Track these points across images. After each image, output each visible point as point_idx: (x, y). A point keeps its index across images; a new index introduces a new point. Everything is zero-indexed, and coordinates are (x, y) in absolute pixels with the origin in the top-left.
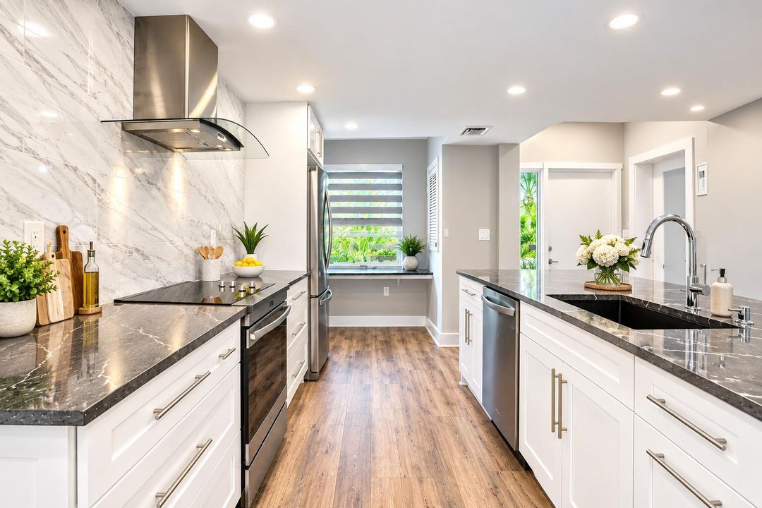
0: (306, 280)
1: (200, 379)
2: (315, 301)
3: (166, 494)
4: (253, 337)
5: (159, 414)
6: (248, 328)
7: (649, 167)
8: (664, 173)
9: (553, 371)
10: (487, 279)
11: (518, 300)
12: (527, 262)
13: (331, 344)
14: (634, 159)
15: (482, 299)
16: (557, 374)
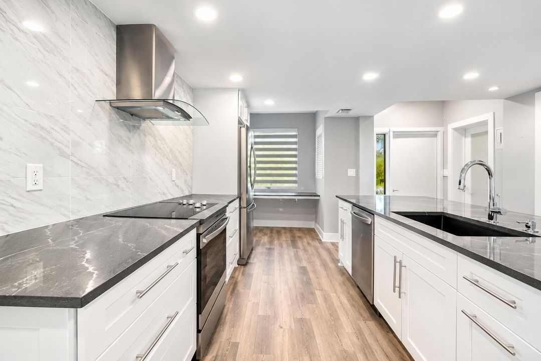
0: (238, 200)
1: (170, 268)
2: (244, 211)
3: (144, 355)
4: (205, 241)
5: (141, 294)
6: (201, 234)
7: (463, 131)
8: (472, 135)
9: (395, 257)
10: (354, 201)
11: (374, 215)
12: (379, 191)
13: (255, 239)
14: (451, 126)
15: (351, 213)
16: (398, 260)
